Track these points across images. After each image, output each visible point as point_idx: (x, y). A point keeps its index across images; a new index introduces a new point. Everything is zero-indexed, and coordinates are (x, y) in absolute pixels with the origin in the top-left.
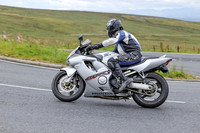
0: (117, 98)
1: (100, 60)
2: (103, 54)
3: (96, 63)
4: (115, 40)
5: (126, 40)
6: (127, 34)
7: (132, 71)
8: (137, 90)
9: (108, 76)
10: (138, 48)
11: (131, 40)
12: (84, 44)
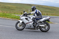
0: (35, 29)
1: (30, 18)
2: (30, 16)
3: (29, 19)
4: (34, 12)
5: (38, 12)
6: (38, 10)
7: (39, 21)
8: (41, 27)
9: (33, 23)
10: (41, 15)
11: (39, 12)
12: (25, 13)
